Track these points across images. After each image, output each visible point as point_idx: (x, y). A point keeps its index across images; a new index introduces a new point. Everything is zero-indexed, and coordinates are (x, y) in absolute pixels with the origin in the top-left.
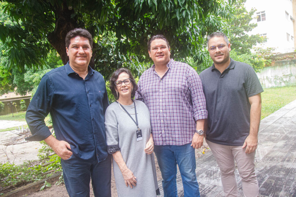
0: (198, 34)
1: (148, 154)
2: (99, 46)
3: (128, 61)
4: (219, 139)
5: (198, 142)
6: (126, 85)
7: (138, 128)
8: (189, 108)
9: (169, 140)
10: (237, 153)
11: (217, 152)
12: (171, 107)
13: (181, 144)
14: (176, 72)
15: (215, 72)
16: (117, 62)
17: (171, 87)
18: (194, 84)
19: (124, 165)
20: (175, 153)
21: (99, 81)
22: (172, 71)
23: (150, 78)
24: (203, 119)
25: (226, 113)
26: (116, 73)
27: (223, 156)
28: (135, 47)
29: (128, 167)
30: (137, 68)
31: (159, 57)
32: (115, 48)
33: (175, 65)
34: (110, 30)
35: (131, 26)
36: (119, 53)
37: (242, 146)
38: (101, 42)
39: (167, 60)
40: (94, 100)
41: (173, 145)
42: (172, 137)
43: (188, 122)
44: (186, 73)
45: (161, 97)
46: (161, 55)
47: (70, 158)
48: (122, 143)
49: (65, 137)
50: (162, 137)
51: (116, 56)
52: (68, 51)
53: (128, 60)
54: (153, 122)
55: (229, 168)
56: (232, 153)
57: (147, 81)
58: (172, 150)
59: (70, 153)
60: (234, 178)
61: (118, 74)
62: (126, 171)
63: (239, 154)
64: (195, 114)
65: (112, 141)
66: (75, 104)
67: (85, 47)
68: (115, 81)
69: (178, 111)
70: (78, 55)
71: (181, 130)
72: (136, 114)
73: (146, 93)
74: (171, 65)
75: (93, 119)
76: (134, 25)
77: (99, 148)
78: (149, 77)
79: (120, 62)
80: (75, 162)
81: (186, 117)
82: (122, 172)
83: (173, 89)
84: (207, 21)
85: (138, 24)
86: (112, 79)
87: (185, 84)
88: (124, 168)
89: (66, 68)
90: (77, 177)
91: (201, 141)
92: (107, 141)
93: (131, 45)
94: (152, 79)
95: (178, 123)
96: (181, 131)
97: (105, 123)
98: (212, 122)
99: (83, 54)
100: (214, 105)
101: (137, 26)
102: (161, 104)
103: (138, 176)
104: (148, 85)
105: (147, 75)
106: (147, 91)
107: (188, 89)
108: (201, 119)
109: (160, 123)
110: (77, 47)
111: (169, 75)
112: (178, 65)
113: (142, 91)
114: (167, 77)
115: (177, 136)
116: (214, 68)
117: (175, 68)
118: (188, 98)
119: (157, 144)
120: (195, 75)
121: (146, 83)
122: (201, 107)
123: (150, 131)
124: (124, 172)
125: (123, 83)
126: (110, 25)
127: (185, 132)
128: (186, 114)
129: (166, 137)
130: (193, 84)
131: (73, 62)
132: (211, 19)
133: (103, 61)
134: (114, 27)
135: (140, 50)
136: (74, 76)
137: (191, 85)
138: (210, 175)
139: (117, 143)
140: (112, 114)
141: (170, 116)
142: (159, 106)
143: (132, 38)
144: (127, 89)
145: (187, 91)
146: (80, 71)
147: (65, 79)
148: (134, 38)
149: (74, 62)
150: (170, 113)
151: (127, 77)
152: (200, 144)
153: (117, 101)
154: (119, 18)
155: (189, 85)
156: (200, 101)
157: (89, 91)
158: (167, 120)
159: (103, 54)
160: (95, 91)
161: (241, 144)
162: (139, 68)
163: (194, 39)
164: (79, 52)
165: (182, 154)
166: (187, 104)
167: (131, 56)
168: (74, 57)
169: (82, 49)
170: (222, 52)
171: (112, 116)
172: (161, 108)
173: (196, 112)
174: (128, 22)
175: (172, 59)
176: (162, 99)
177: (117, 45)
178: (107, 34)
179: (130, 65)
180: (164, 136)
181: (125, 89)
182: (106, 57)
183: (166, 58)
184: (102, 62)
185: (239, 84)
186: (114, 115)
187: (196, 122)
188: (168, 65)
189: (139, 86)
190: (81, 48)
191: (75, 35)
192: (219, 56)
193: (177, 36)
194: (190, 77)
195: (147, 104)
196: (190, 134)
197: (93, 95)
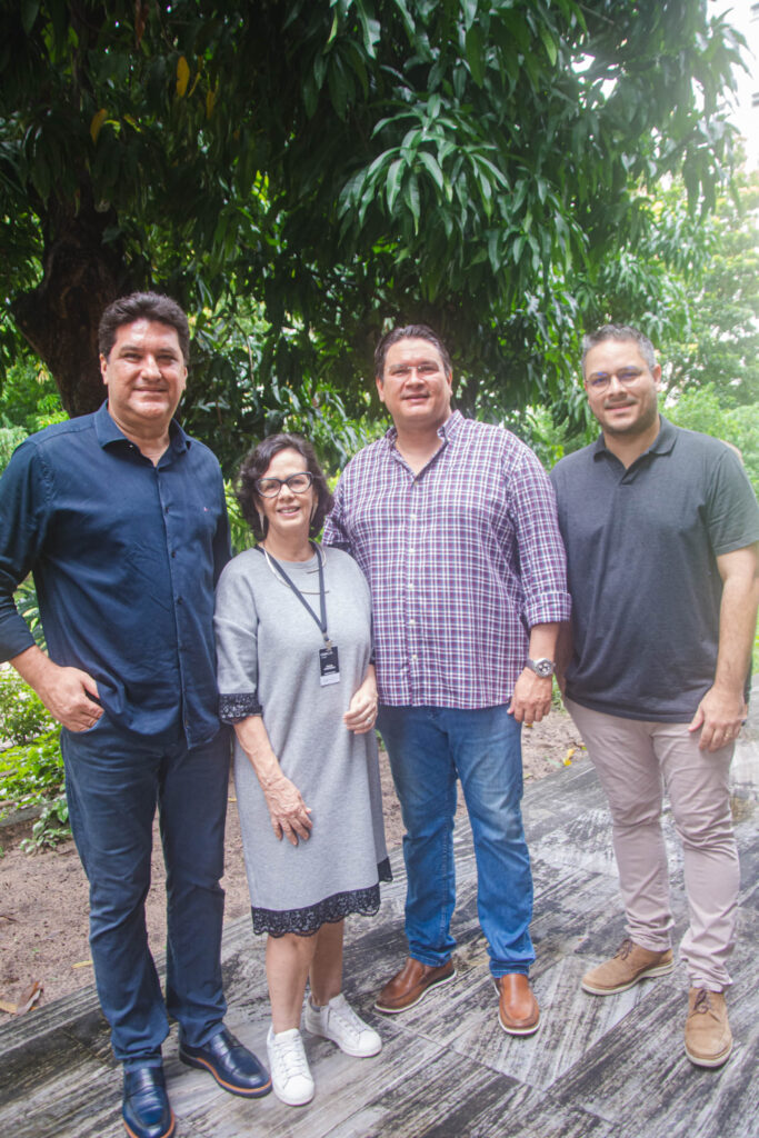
0: (571, 324)
1: (355, 732)
2: (201, 349)
3: (306, 413)
4: (607, 695)
5: (532, 701)
6: (294, 493)
7: (326, 640)
8: (510, 581)
9: (433, 691)
10: (669, 747)
11: (600, 741)
12: (445, 576)
13: (472, 705)
14: (469, 457)
15: (604, 463)
16: (266, 412)
17: (450, 508)
18: (527, 501)
19: (273, 766)
20: (450, 737)
21: (203, 475)
22: (454, 453)
23: (379, 474)
24: (552, 622)
25: (635, 605)
26: (263, 449)
27: (622, 759)
28: (332, 361)
29: (285, 773)
30: (337, 437)
31: (414, 401)
32: (260, 359)
33: (466, 431)
34: (246, 292)
35: (322, 281)
36: (275, 380)
37: (690, 722)
38: (208, 335)
39: (440, 414)
40: (187, 537)
41: (447, 709)
42: (444, 680)
43: (501, 632)
44: (503, 462)
45: (412, 540)
46: (420, 394)
47: (94, 728)
48: (269, 687)
49: (81, 656)
50: (410, 678)
51: (261, 388)
52: (108, 368)
53: (305, 409)
54: (380, 624)
55: (642, 800)
56: (652, 745)
57: (369, 485)
58: (442, 728)
59: (94, 711)
60: (659, 840)
61: (268, 454)
62: (276, 785)
63: (676, 750)
64: (526, 603)
65: (236, 679)
66: (121, 545)
67: (164, 357)
68: (259, 477)
69: (469, 589)
70: (140, 383)
71: (477, 658)
72: (322, 594)
73: (363, 525)
74: (454, 430)
75: (180, 601)
76: (336, 279)
77: (195, 699)
78: (375, 470)
79: (274, 412)
80: (110, 741)
81: (497, 613)
82: (264, 787)
83: (456, 514)
84: (610, 273)
85: (351, 273)
86: (246, 470)
87: (496, 497)
88: (270, 773)
89: (96, 423)
90: (115, 793)
91: (542, 696)
92: (219, 678)
93: (318, 353)
94: (384, 477)
95: (466, 633)
96: (477, 661)
97: (216, 617)
98: (589, 635)
99: (157, 380)
100: (597, 579)
101: (344, 283)
102: (411, 564)
103: (318, 807)
104: (371, 498)
105: (367, 464)
106: (367, 517)
107: (508, 515)
108: (547, 623)
109: (406, 630)
110: (136, 355)
111: (445, 467)
112: (476, 431)
113: (348, 518)
114: (438, 471)
115: (461, 676)
116: (601, 449)
117: (468, 444)
118: (506, 547)
119: (390, 701)
120: (532, 469)
121: (364, 491)
122: (549, 581)
123: (369, 655)
124: (271, 788)
125: (285, 487)
126: (243, 275)
127: (489, 665)
128: (497, 601)
129: (422, 678)
130: (525, 500)
131: (120, 406)
132: (625, 270)
133: (212, 408)
134: (258, 281)
135: (354, 371)
136: (122, 451)
137: (519, 502)
138: (580, 836)
139: (250, 688)
140: (242, 586)
141: (441, 607)
142: (405, 569)
143: (326, 326)
144: (297, 509)
145: (505, 522)
146: (143, 437)
147: (93, 462)
148: (332, 326)
149: (125, 407)
150: (440, 595)
151: (297, 467)
152: (540, 708)
153: (261, 545)
154: (279, 251)
155: (511, 504)
156: (546, 561)
157: (171, 505)
158: (429, 619)
159: (215, 380)
160: (190, 507)
161: (684, 717)
162: (347, 440)
163: (553, 342)
164: (143, 374)
165: (474, 741)
166: (502, 567)
167: (316, 395)
168: (127, 389)
169: (155, 364)
170: (633, 394)
171: (240, 595)
172: (411, 575)
173: (529, 595)
174: (313, 267)
175: (458, 413)
176: (418, 546)
177: (266, 351)
178: (233, 308)
179: (314, 427)
180: (415, 673)
181: (289, 509)
182: (226, 393)
183: (437, 406)
184: (208, 410)
185: (684, 509)
186: (246, 593)
187: (528, 633)
188: (443, 430)
189: (337, 500)
190: (151, 359)
191: (133, 315)
192: (619, 407)
193: (494, 325)
194: (516, 474)
195: (363, 564)
196: (505, 674)
197: (182, 519)
